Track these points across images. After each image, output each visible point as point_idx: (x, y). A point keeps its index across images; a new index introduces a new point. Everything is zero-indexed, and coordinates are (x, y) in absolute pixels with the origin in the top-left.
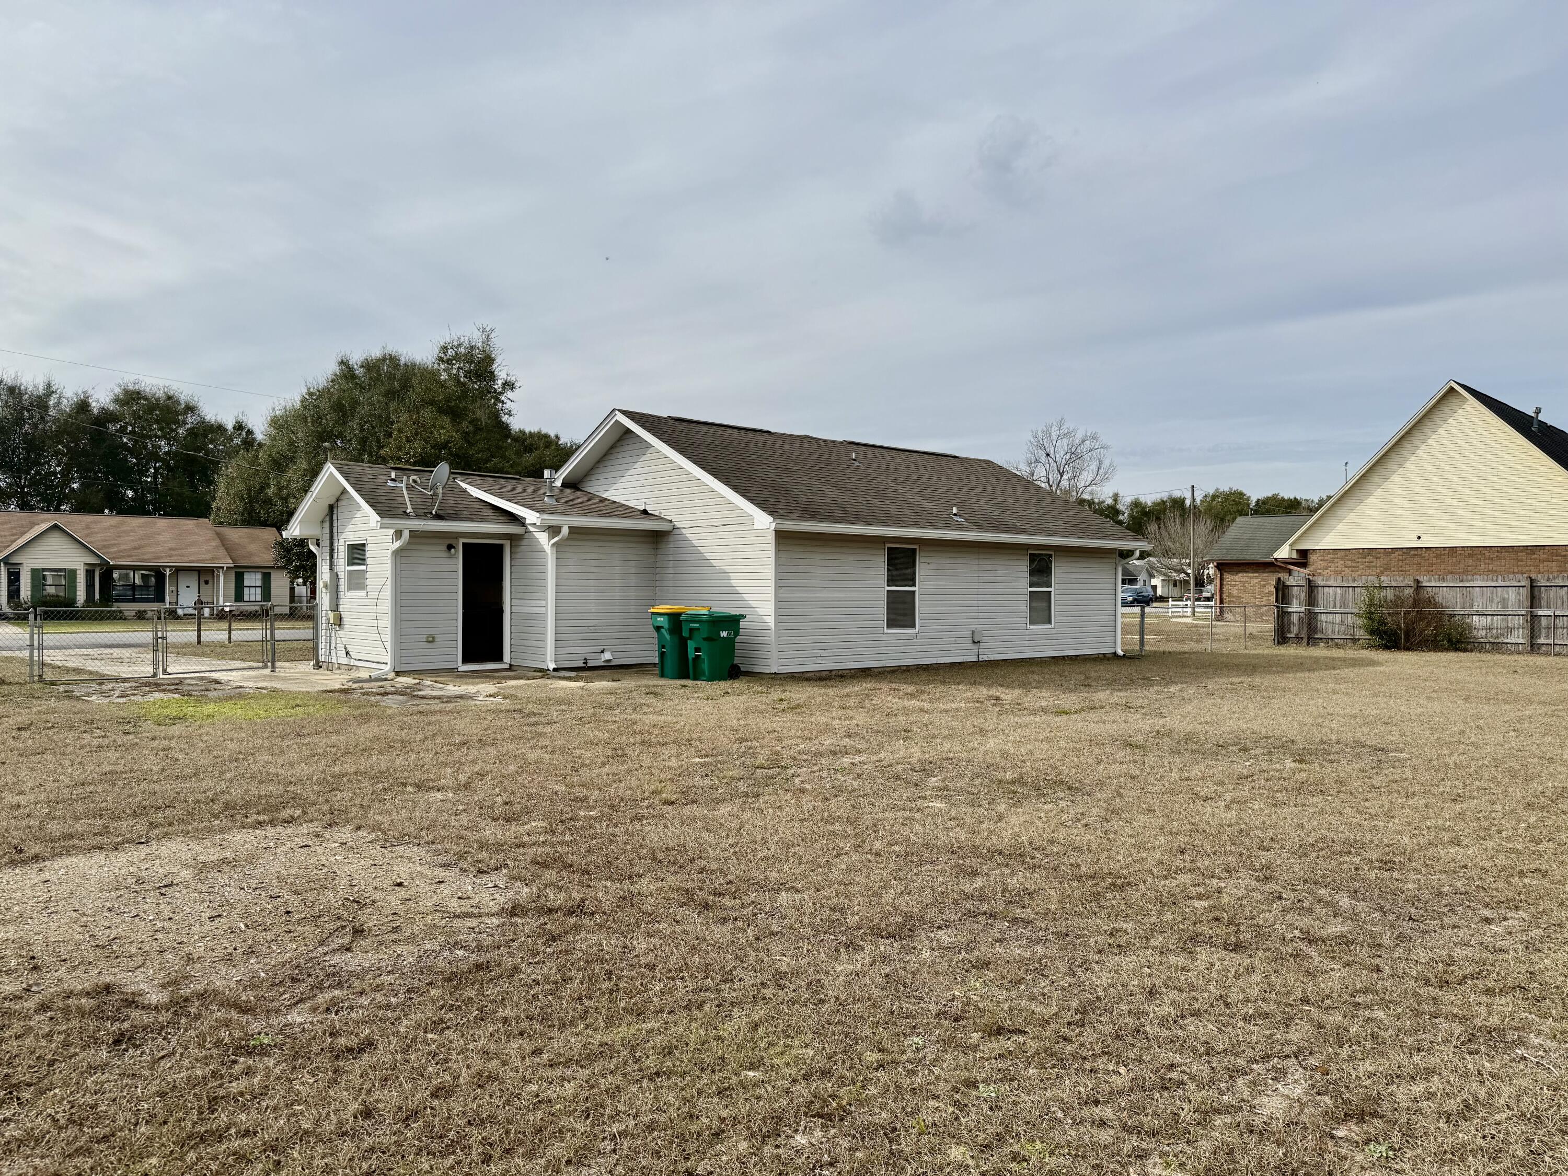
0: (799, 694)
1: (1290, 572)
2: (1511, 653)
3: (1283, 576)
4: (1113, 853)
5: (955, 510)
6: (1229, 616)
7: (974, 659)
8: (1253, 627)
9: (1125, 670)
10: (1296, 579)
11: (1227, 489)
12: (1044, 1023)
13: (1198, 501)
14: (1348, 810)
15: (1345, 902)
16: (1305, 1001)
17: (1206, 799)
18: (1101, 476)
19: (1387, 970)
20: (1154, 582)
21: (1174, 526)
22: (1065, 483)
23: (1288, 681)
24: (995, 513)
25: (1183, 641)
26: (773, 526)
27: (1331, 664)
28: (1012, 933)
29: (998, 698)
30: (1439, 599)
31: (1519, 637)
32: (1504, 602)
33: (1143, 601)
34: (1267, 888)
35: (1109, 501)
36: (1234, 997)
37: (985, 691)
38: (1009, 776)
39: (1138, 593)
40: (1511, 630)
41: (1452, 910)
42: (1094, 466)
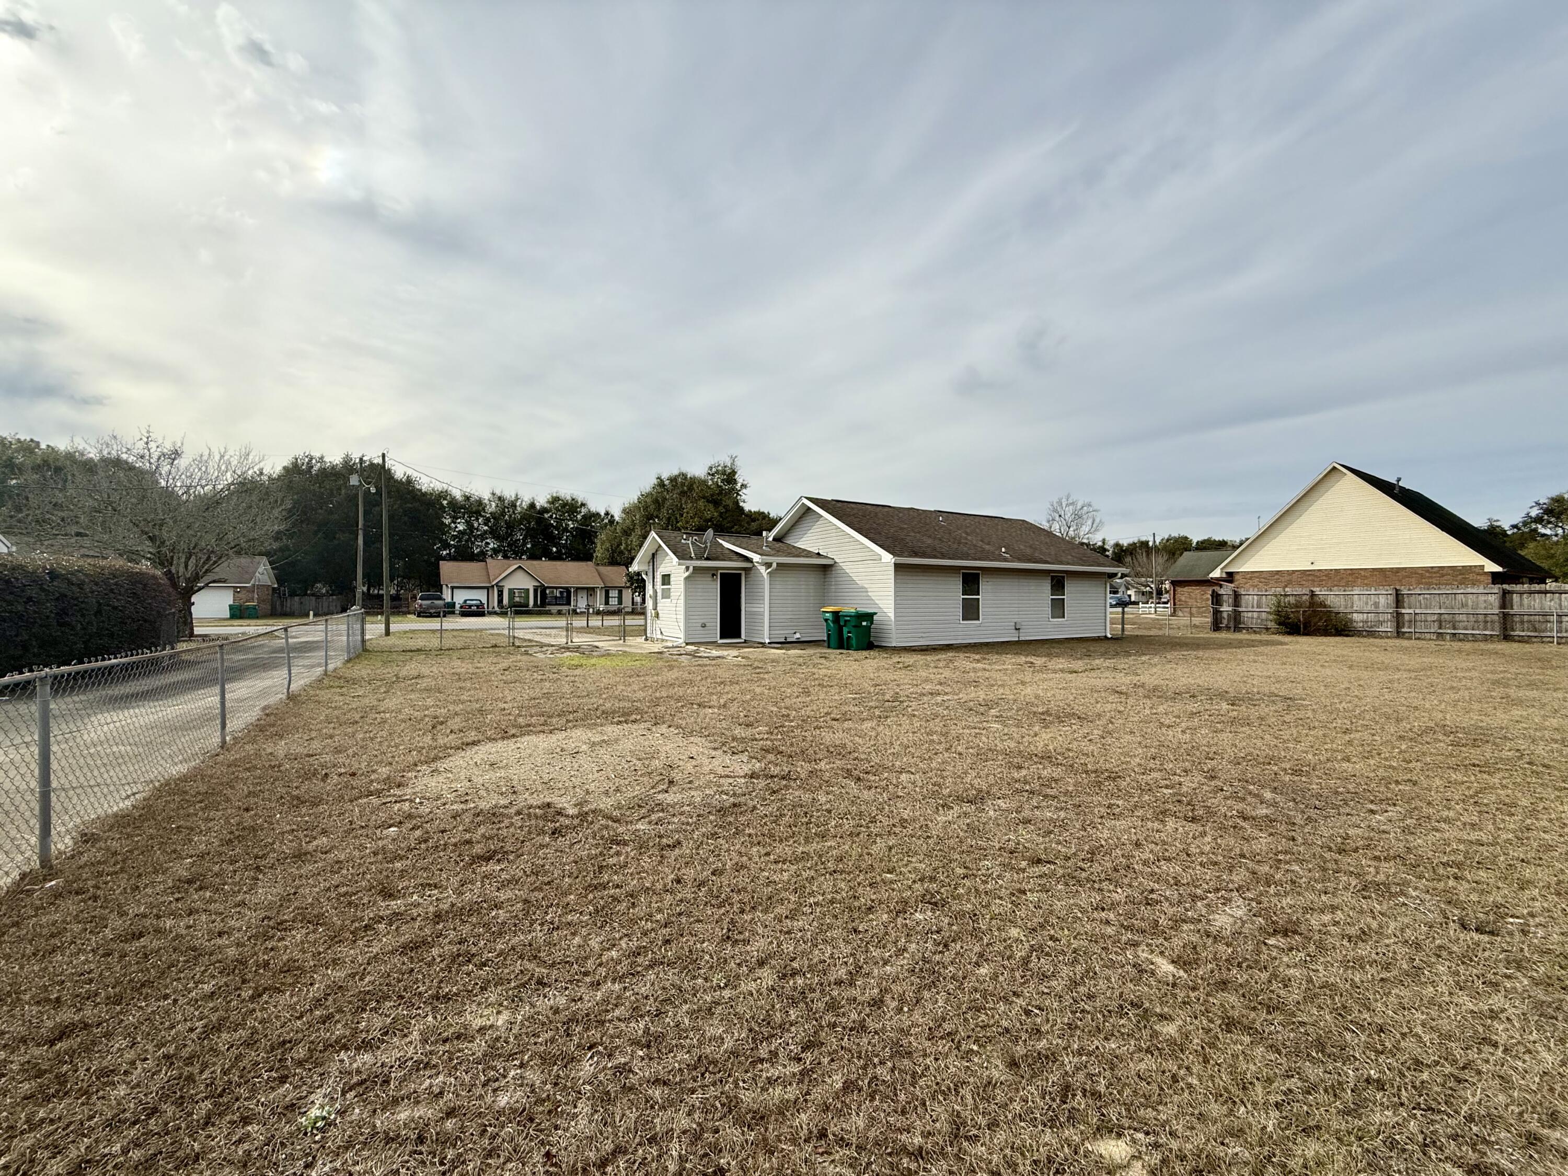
0: (909, 659)
1: (1221, 586)
2: (1382, 638)
3: (1216, 588)
4: (1108, 758)
5: (1003, 550)
6: (1180, 614)
7: (1017, 639)
8: (1197, 620)
9: (1113, 647)
10: (1226, 590)
11: (1177, 535)
12: (1067, 858)
13: (1157, 543)
14: (1267, 737)
15: (1268, 795)
16: (1243, 856)
17: (1169, 727)
18: (1095, 529)
19: (1300, 840)
20: (1129, 592)
21: (1143, 558)
22: (1071, 533)
23: (1222, 654)
24: (1028, 551)
25: (1150, 629)
26: (893, 561)
27: (1251, 644)
28: (1045, 804)
29: (1032, 663)
30: (1328, 603)
31: (1389, 627)
32: (1376, 605)
33: (1122, 604)
34: (1213, 783)
35: (1100, 544)
36: (1193, 850)
37: (1024, 659)
38: (1040, 710)
39: (1119, 599)
40: (1381, 623)
41: (1346, 804)
42: (1090, 522)
